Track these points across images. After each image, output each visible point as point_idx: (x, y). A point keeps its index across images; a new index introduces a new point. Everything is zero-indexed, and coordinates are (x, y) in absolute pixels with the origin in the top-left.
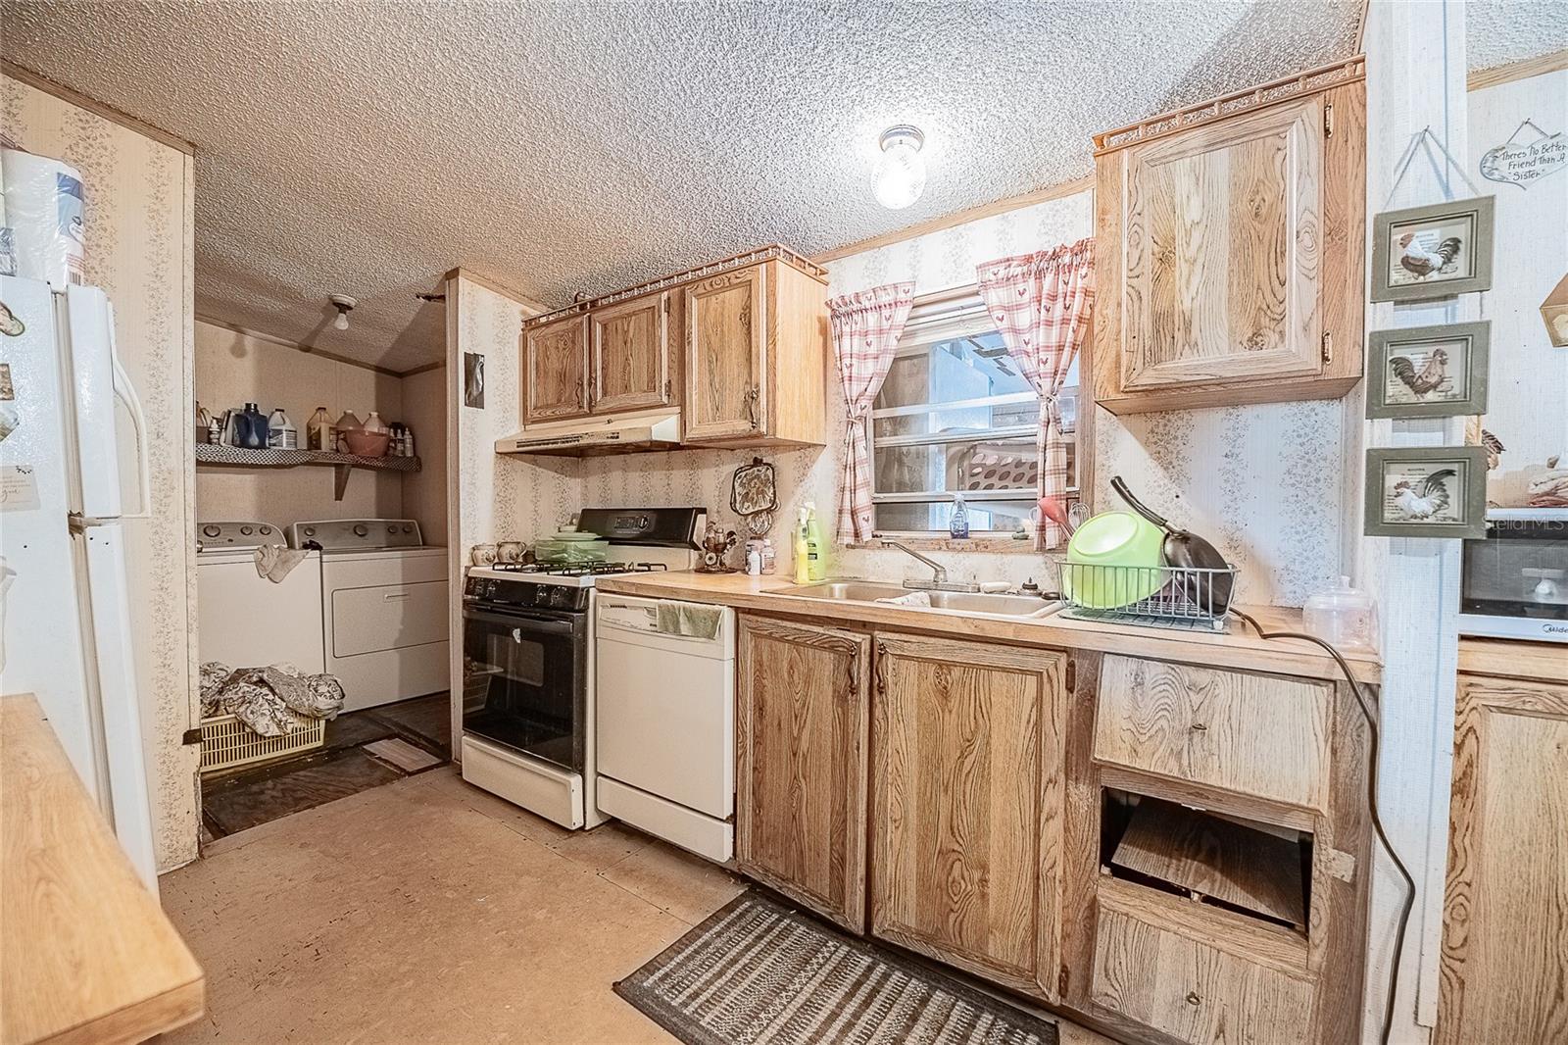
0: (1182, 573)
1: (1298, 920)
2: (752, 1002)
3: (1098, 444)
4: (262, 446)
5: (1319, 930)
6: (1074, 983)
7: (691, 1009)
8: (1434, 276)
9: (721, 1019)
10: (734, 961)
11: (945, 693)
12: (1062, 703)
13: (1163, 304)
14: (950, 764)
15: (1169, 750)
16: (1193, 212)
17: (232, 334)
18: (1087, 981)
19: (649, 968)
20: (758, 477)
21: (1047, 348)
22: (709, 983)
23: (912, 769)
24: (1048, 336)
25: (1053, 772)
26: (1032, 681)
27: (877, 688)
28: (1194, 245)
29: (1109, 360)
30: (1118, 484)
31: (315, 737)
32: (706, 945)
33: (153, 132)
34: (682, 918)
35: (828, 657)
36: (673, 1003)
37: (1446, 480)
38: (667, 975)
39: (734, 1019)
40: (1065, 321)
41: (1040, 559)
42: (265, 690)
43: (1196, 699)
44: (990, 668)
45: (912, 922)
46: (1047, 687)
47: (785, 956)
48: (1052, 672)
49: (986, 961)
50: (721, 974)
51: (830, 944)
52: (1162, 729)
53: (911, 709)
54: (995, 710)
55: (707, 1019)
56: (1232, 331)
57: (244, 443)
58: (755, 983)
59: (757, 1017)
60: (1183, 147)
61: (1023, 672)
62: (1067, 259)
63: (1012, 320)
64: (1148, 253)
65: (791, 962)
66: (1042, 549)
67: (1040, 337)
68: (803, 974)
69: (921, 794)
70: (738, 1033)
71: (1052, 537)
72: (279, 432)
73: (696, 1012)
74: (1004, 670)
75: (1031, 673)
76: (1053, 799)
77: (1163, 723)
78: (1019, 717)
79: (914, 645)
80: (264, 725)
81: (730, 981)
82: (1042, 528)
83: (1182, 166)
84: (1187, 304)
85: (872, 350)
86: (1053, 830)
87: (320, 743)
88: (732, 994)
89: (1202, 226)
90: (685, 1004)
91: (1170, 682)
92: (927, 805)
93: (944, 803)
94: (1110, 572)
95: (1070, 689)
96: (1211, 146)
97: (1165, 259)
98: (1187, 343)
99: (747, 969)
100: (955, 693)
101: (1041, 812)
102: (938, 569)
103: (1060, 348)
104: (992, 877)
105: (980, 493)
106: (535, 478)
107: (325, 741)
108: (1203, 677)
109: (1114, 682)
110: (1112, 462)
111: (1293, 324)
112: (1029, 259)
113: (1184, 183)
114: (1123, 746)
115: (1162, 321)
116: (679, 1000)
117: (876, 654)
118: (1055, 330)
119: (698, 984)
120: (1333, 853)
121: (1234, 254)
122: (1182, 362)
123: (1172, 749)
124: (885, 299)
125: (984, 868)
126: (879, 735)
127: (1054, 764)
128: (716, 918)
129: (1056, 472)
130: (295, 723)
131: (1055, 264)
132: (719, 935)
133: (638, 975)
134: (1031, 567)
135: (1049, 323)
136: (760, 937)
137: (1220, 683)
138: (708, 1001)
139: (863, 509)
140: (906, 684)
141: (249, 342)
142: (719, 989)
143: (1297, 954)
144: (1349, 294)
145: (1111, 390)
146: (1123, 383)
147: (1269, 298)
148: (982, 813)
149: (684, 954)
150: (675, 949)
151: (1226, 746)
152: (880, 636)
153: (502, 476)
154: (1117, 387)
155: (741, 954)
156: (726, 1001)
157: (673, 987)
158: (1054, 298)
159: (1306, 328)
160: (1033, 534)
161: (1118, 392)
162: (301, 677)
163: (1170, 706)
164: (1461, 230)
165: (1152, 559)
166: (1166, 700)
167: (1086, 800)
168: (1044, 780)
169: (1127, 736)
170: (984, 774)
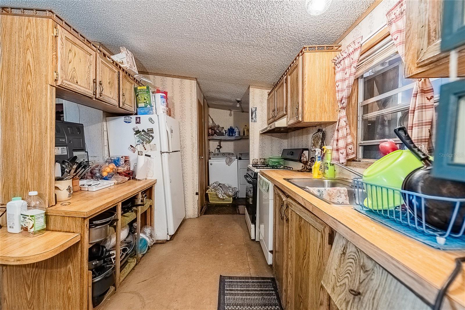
2: (240, 302)
4: (232, 136)
7: (227, 292)
9: (230, 299)
10: (248, 290)
11: (300, 229)
15: (344, 298)
17: (229, 111)
19: (230, 278)
20: (317, 136)
22: (238, 290)
31: (230, 201)
32: (247, 282)
33: (190, 79)
34: (251, 273)
36: (226, 288)
38: (232, 282)
39: (232, 301)
42: (221, 188)
43: (363, 275)
44: (309, 223)
47: (262, 300)
48: (323, 233)
50: (242, 291)
51: (278, 307)
55: (227, 297)
57: (229, 135)
58: (246, 299)
59: (237, 306)
61: (316, 229)
63: (403, 37)
65: (261, 302)
68: (260, 307)
70: (229, 305)
72: (236, 132)
73: (227, 293)
74: (312, 226)
75: (318, 230)
77: (347, 281)
80: (220, 196)
81: (242, 294)
87: (231, 203)
88: (239, 297)
90: (227, 290)
91: (355, 259)
95: (330, 245)
99: (249, 295)
106: (272, 140)
107: (232, 202)
108: (369, 264)
109: (336, 247)
114: (331, 283)
116: (227, 288)
119: (235, 288)
123: (346, 298)
124: (351, 50)
128: (257, 278)
130: (226, 197)
132: (253, 282)
133: (227, 277)
136: (261, 290)
137: (376, 272)
138: (232, 294)
139: (341, 148)
140: (293, 221)
141: (232, 112)
142: (238, 293)
145: (413, 68)
146: (416, 61)
149: (241, 280)
150: (240, 278)
152: (288, 200)
153: (261, 140)
155: (252, 290)
156: (236, 297)
157: (230, 285)
162: (230, 187)
163: (351, 273)
166: (350, 268)
169: (333, 279)
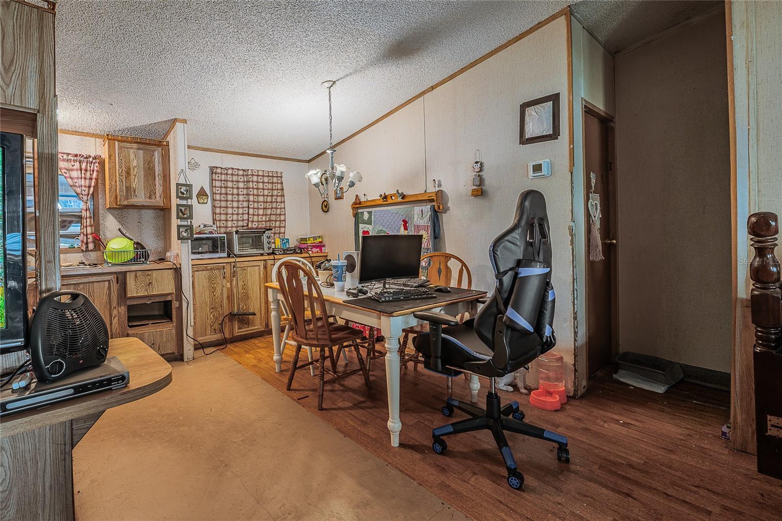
0: (140, 251)
1: (171, 320)
3: (100, 217)
5: (174, 319)
8: (185, 196)
12: (115, 287)
13: (128, 185)
16: (135, 163)
21: (85, 186)
24: (85, 182)
25: (115, 305)
26: (107, 283)
28: (136, 171)
29: (113, 196)
37: (188, 230)
40: (91, 179)
41: (81, 254)
43: (149, 277)
44: (93, 282)
46: (111, 283)
48: (113, 279)
52: (143, 286)
54: (95, 293)
56: (145, 194)
60: (132, 147)
61: (104, 281)
62: (91, 159)
63: (69, 174)
64: (124, 171)
66: (82, 250)
67: (82, 182)
74: (98, 282)
75: (106, 281)
76: (115, 312)
77: (143, 284)
78: (103, 294)
83: (132, 151)
84: (134, 186)
86: (115, 320)
89: (137, 167)
94: (122, 253)
95: (117, 283)
96: (138, 149)
97: (128, 173)
98: (134, 195)
101: (112, 317)
103: (90, 186)
108: (150, 273)
109: (130, 277)
110: (105, 223)
111: (158, 195)
112: (76, 156)
113: (132, 156)
114: (134, 292)
115: (128, 188)
118: (87, 181)
120: (175, 302)
121: (145, 176)
122: (134, 200)
123: (145, 290)
127: (114, 304)
131: (86, 160)
134: (78, 257)
135: (85, 178)
137: (153, 273)
143: (170, 324)
144: (168, 190)
145: (114, 205)
146: (118, 203)
147: (153, 188)
151: (156, 285)
154: (117, 204)
158: (86, 170)
159: (160, 196)
161: (117, 205)
164: (188, 188)
165: (132, 249)
166: (143, 279)
167: (123, 310)
168: (112, 308)
169: (135, 290)
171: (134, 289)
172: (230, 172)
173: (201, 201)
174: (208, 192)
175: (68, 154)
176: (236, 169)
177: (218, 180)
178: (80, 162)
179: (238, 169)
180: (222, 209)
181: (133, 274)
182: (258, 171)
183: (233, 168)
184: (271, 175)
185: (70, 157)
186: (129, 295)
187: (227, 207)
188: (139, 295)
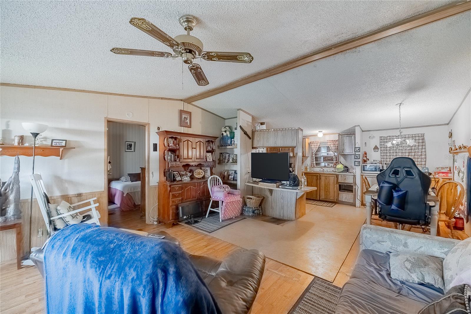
0: (345, 169)
1: (352, 192)
3: (339, 158)
5: (354, 192)
6: (337, 200)
11: (326, 179)
12: (336, 179)
13: (344, 148)
14: (327, 184)
16: (346, 141)
18: (338, 199)
23: (323, 185)
26: (333, 177)
27: (320, 179)
28: (346, 144)
30: (340, 162)
35: (315, 177)
37: (359, 163)
40: (336, 147)
41: (334, 168)
43: (346, 177)
44: (330, 176)
45: (324, 198)
49: (330, 200)
52: (343, 179)
53: (323, 180)
54: (330, 180)
56: (349, 151)
60: (345, 136)
62: (336, 141)
63: (330, 146)
64: (342, 144)
66: (334, 167)
67: (333, 148)
69: (324, 187)
71: (335, 166)
76: (335, 186)
78: (332, 180)
79: (323, 175)
82: (334, 165)
85: (315, 147)
86: (335, 188)
92: (325, 188)
93: (326, 187)
94: (339, 169)
95: (336, 177)
96: (347, 137)
97: (344, 144)
98: (345, 151)
100: (327, 179)
102: (323, 169)
103: (335, 149)
104: (331, 193)
105: (327, 162)
108: (346, 175)
109: (340, 177)
110: (340, 160)
117: (320, 176)
118: (335, 147)
120: (354, 186)
121: (349, 145)
122: (345, 153)
124: (317, 142)
125: (330, 192)
126: (320, 183)
127: (335, 183)
129: (335, 160)
134: (333, 169)
135: (334, 147)
140: (323, 178)
143: (352, 193)
147: (351, 148)
148: (330, 188)
151: (347, 180)
152: (320, 174)
158: (334, 144)
160: (333, 166)
164: (359, 148)
165: (342, 168)
166: (343, 177)
167: (338, 186)
170: (330, 185)
171: (340, 180)
172: (389, 138)
173: (375, 151)
174: (379, 147)
175: (330, 141)
176: (391, 136)
177: (383, 142)
178: (333, 142)
179: (393, 136)
180: (385, 154)
181: (341, 175)
182: (405, 135)
183: (390, 136)
184: (414, 136)
185: (331, 141)
186: (339, 181)
187: (387, 153)
188: (342, 182)
